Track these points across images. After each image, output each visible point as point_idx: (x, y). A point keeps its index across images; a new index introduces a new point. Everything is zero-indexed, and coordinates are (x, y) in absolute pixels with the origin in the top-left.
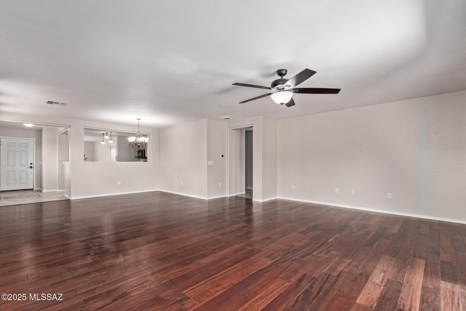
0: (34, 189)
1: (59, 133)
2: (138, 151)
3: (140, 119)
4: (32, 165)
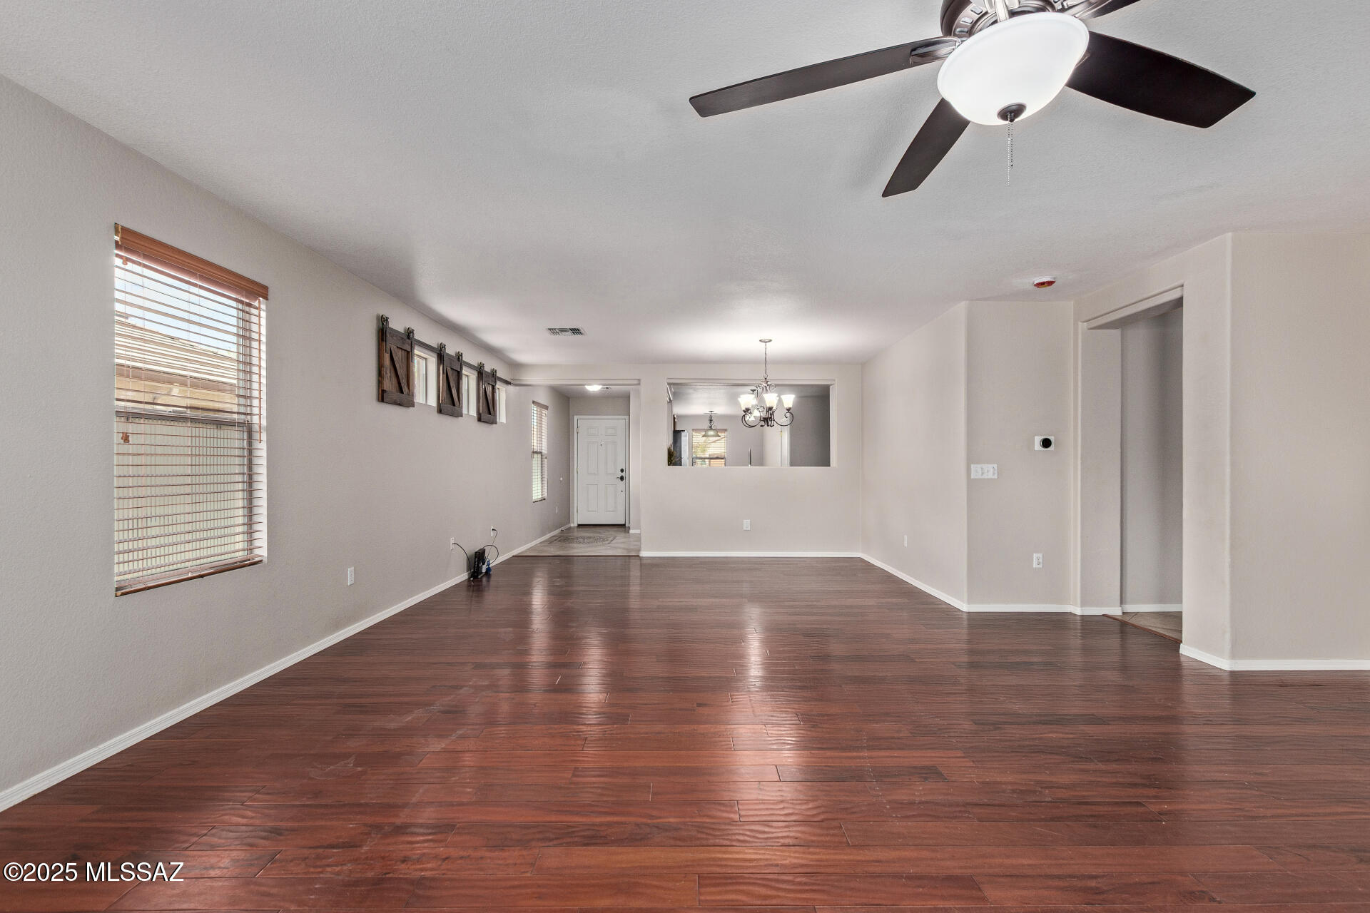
3: (770, 341)
4: (623, 474)
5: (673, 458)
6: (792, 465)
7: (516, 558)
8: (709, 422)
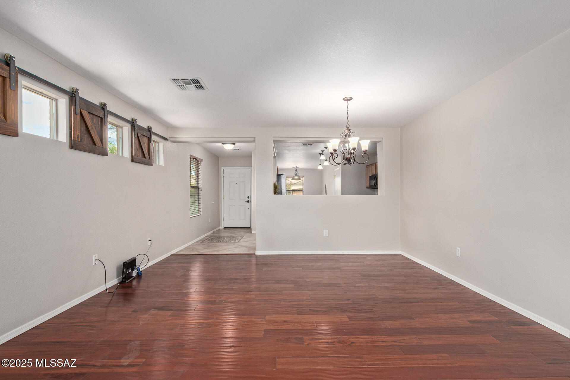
0: (251, 228)
2: (370, 176)
4: (249, 199)
5: (277, 190)
6: (343, 193)
7: (173, 256)
8: (295, 172)
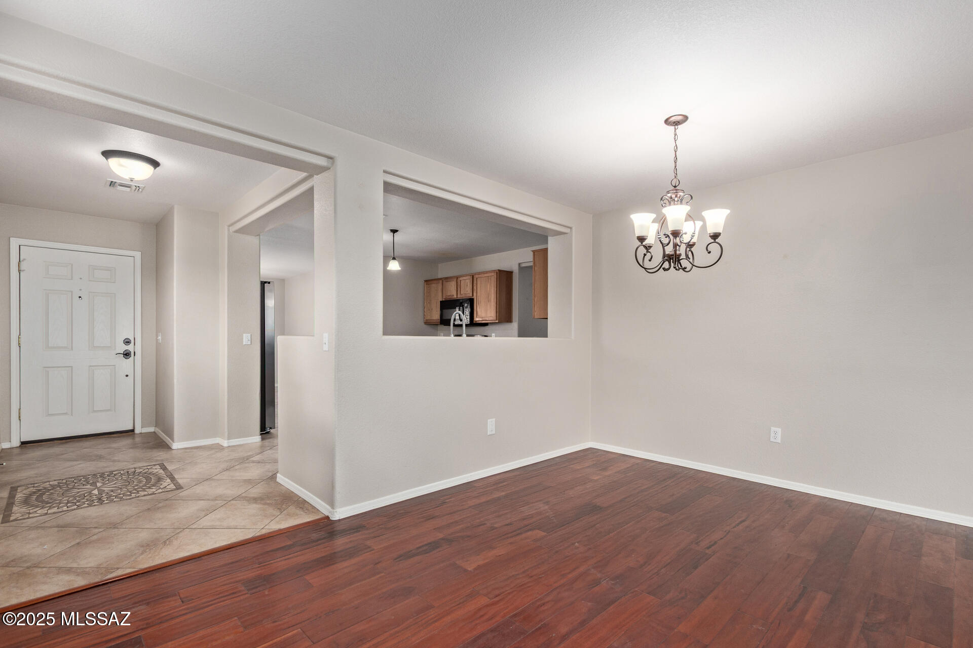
0: (137, 431)
1: (229, 226)
2: (441, 302)
4: (129, 348)
